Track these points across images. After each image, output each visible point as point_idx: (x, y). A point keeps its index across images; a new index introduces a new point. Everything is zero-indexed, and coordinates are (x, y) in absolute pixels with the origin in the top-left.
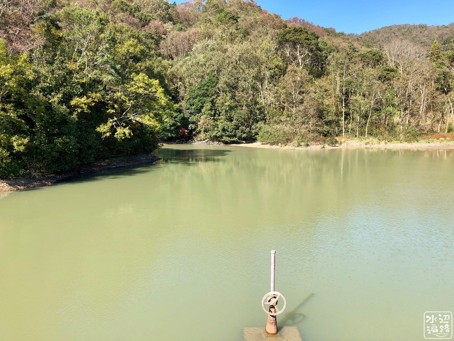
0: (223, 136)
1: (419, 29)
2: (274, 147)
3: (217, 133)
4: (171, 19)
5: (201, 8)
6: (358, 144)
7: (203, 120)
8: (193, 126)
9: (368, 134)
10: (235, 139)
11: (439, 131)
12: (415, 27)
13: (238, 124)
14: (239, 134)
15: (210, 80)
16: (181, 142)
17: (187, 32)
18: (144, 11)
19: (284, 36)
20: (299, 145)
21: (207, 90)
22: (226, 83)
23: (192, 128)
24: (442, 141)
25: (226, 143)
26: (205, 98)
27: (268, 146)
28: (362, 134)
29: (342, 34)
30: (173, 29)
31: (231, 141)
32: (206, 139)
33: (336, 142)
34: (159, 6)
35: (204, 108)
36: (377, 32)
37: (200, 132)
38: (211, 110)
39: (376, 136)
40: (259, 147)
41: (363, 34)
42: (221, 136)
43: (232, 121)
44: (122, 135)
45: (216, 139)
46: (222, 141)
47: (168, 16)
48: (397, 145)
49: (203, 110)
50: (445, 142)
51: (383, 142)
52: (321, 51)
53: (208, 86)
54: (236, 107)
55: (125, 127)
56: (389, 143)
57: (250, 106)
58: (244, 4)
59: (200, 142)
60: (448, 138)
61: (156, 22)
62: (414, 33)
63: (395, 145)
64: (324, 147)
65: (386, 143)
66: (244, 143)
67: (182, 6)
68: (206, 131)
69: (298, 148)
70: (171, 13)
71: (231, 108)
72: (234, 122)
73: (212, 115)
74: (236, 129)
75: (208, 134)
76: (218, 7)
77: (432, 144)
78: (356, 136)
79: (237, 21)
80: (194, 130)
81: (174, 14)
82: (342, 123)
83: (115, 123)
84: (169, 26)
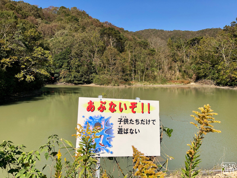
0: (74, 80)
1: (160, 32)
2: (102, 86)
3: (71, 79)
4: (39, 17)
5: (56, 12)
6: (140, 85)
7: (63, 72)
8: (57, 75)
9: (144, 80)
10: (81, 82)
11: (173, 79)
12: (159, 30)
13: (83, 74)
14: (83, 80)
15: (66, 51)
16: (49, 83)
17: (51, 24)
18: (24, 10)
19: (104, 31)
20: (114, 85)
21: (65, 56)
22: (75, 53)
23: (56, 76)
24: (176, 84)
25: (76, 84)
26: (64, 60)
27: (98, 86)
28: (141, 80)
29: (127, 31)
30: (42, 22)
31: (78, 83)
32: (64, 82)
33: (131, 84)
34: (33, 8)
35: (64, 65)
36: (142, 31)
37: (61, 78)
38: (67, 66)
39: (148, 81)
40: (94, 86)
41: (136, 32)
42: (73, 81)
43: (79, 72)
44: (30, 79)
45: (70, 82)
46: (74, 83)
47: (38, 14)
48: (158, 85)
49: (63, 67)
50: (177, 84)
51: (152, 84)
52: (121, 39)
53: (66, 54)
54: (81, 65)
55: (30, 75)
56: (154, 85)
57: (88, 65)
58: (80, 12)
59: (61, 84)
60: (178, 82)
61: (32, 17)
62: (158, 33)
63: (156, 86)
64: (126, 86)
65: (153, 85)
66: (85, 84)
67: (46, 10)
68: (64, 77)
69: (114, 87)
70: (39, 13)
71: (79, 66)
72: (80, 73)
73: (68, 69)
74: (81, 77)
75: (66, 79)
76: (66, 13)
77: (172, 85)
78: (139, 81)
79: (78, 21)
80: (58, 77)
81: (41, 14)
82: (133, 75)
83: (25, 73)
84: (39, 20)
